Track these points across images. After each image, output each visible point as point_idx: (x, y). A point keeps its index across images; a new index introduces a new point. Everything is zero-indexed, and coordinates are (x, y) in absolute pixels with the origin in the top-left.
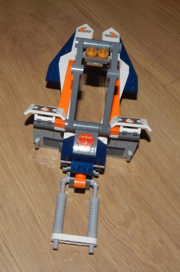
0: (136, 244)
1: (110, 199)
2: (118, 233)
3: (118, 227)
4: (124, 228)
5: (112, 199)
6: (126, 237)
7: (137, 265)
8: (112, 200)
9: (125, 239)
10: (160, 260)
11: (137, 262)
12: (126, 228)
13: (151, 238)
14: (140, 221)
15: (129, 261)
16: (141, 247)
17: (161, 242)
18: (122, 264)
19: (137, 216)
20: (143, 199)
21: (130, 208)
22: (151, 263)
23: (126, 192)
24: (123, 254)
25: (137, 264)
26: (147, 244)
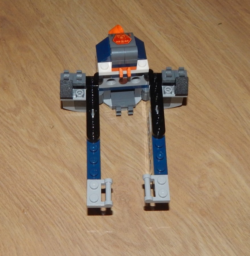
0: (23, 129)
1: (3, 88)
2: (6, 120)
3: (7, 113)
4: (13, 115)
5: (5, 88)
6: (14, 123)
7: (21, 148)
8: (5, 90)
9: (12, 125)
10: (46, 143)
11: (20, 145)
12: (16, 115)
13: (41, 123)
14: (32, 108)
15: (12, 144)
16: (28, 131)
17: (52, 127)
18: (5, 146)
19: (30, 103)
20: (41, 88)
21: (24, 97)
22: (36, 146)
23: (23, 81)
24: (7, 138)
25: (20, 146)
26: (35, 129)
